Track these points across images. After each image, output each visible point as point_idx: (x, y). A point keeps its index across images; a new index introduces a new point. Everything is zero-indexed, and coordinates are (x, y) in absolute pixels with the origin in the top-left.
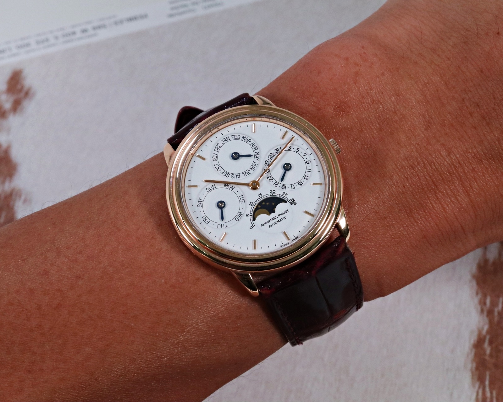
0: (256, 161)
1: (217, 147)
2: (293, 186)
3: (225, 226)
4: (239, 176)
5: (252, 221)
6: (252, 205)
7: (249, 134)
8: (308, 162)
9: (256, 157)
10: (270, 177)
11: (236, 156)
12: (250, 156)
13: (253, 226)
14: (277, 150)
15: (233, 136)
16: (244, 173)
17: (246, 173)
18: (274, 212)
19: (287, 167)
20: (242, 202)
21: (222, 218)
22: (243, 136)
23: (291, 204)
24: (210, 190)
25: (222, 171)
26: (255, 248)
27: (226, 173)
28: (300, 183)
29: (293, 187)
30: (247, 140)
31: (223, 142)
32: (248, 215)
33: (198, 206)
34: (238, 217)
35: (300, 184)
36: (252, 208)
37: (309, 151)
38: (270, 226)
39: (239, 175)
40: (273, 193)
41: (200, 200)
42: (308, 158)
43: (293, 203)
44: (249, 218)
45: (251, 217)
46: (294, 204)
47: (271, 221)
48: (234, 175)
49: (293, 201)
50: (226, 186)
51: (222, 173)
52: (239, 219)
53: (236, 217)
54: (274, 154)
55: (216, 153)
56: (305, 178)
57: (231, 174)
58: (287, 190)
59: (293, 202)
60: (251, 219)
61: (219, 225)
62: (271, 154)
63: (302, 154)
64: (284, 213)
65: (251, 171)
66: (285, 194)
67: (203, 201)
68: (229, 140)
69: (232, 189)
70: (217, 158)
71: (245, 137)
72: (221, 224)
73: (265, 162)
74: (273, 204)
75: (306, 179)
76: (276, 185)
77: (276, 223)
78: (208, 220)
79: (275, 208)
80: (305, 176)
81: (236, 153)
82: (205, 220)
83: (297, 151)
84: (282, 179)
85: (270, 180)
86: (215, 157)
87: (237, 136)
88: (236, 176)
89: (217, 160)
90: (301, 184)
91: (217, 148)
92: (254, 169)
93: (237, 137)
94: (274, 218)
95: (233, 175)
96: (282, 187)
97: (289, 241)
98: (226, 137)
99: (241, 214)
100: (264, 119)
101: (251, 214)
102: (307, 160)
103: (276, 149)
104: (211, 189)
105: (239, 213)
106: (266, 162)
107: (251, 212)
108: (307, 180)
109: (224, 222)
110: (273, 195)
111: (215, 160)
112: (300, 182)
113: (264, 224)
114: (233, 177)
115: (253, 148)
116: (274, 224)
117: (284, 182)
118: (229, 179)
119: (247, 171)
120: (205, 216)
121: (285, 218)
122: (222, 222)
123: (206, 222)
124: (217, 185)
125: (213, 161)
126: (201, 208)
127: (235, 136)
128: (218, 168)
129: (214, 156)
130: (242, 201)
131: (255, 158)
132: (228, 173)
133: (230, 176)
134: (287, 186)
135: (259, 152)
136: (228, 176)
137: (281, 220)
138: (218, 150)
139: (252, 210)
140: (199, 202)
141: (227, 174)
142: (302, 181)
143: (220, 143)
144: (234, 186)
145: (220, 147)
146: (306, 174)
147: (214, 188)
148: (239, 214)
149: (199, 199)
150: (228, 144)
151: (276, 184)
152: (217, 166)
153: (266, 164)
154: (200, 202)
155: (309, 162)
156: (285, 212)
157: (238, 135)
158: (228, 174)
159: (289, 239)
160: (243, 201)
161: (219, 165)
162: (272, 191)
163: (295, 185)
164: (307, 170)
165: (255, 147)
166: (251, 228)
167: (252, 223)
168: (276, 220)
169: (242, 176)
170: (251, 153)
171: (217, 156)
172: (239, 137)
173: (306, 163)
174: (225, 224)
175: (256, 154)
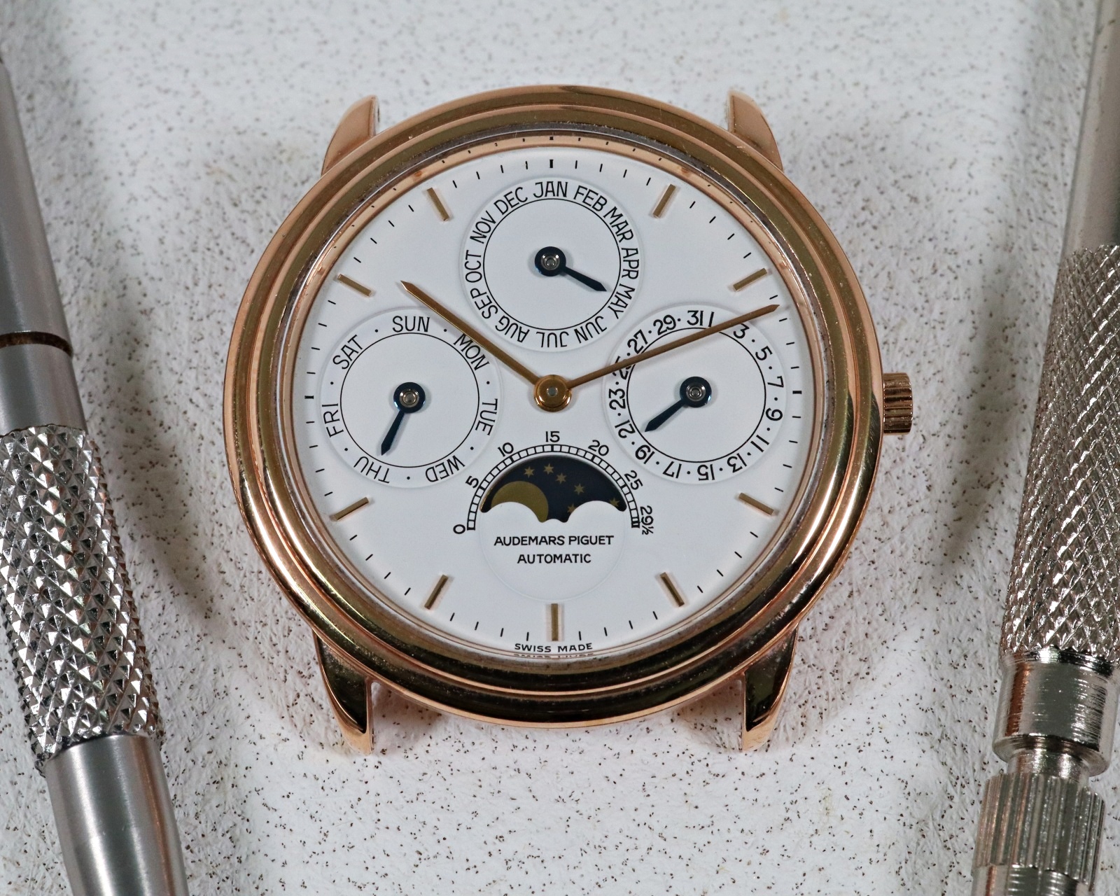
0: (607, 313)
1: (509, 197)
2: (677, 463)
3: (381, 476)
5: (474, 508)
6: (507, 455)
7: (637, 213)
8: (772, 415)
9: (614, 300)
10: (620, 393)
11: (551, 262)
12: (597, 286)
13: (469, 529)
14: (698, 315)
15: (581, 190)
16: (547, 333)
17: (552, 337)
18: (564, 518)
19: (694, 393)
20: (482, 426)
21: (386, 446)
22: (615, 209)
23: (635, 524)
24: (405, 330)
25: (481, 286)
26: (429, 605)
27: (486, 301)
28: (705, 472)
29: (674, 469)
30: (621, 230)
31: (539, 194)
32: (474, 483)
33: (337, 360)
34: (441, 468)
35: (703, 470)
36: (502, 466)
37: (796, 380)
38: (522, 558)
39: (525, 329)
40: (597, 453)
41: (352, 345)
42: (781, 399)
43: (641, 524)
44: (471, 490)
45: (480, 492)
46: (641, 529)
47: (533, 544)
48: (512, 321)
49: (645, 515)
50: (462, 344)
51: (475, 293)
52: (439, 476)
53: (434, 465)
54: (679, 326)
55: (497, 216)
56: (732, 462)
57: (501, 314)
58: (649, 472)
59: (643, 522)
60: (477, 500)
61: (364, 462)
62: (668, 320)
63: (771, 377)
64: (594, 541)
65: (571, 339)
66: (632, 480)
67: (360, 351)
68: (561, 196)
69: (473, 366)
70: (488, 235)
71: (621, 215)
72: (371, 460)
73: (635, 336)
74: (579, 489)
75: (734, 465)
76: (623, 433)
77: (549, 559)
78: (339, 426)
79: (577, 505)
80: (734, 455)
81: (556, 252)
82: (329, 418)
83: (761, 355)
84: (654, 425)
85: (614, 405)
86: (483, 228)
87: (596, 198)
88: (514, 327)
89: (485, 240)
90: (706, 474)
91: (510, 203)
92: (586, 339)
93: (593, 202)
94: (552, 540)
95: (505, 321)
96: (640, 449)
97: (553, 646)
98: (559, 183)
99: (455, 463)
100: (712, 189)
101: (485, 485)
102: (771, 405)
103: (696, 312)
104: (410, 327)
105: (451, 457)
106: (639, 335)
107: (490, 478)
108: (734, 471)
109: (384, 458)
110: (592, 460)
111: (479, 236)
112: (708, 464)
113: (507, 542)
114: (501, 327)
115: (625, 265)
116: (537, 558)
117: (653, 437)
118: (487, 327)
119: (557, 333)
120: (338, 408)
121: (588, 558)
122: (379, 456)
123: (330, 426)
124: (437, 326)
125: (472, 238)
126: (339, 372)
127: (591, 195)
128: (474, 271)
129: (484, 221)
130: (484, 422)
131: (609, 304)
132: (494, 303)
133: (496, 317)
134: (657, 456)
135: (633, 290)
136: (486, 314)
137: (568, 558)
138: (510, 209)
139: (495, 472)
140: (345, 349)
141: (491, 305)
142: (716, 465)
143: (530, 189)
144: (490, 356)
145: (521, 204)
146: (742, 452)
147: (422, 330)
148: (449, 461)
149: (352, 339)
150: (551, 206)
151: (625, 429)
152: (473, 263)
153: (632, 343)
154: (349, 352)
155: (777, 415)
156: (600, 540)
157: (601, 194)
158: (493, 310)
159: (555, 638)
160: (486, 424)
161: (481, 260)
162: (597, 445)
163: (685, 467)
164: (754, 439)
165: (631, 265)
166: (459, 529)
167: (472, 516)
168: (553, 549)
169: (533, 339)
170: (608, 279)
171: (493, 226)
172: (602, 202)
173: (766, 412)
174: (384, 468)
175: (621, 290)
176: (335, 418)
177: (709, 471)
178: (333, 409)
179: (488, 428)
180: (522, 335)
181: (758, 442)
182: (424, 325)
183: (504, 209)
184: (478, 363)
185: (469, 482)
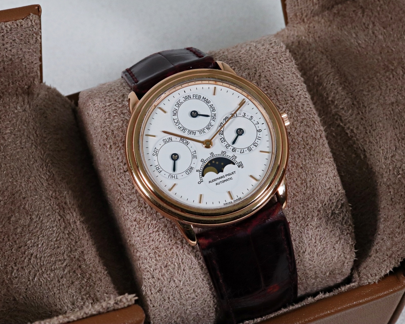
0: (212, 121)
2: (242, 150)
3: (176, 177)
5: (201, 177)
6: (203, 162)
7: (209, 96)
9: (212, 118)
10: (223, 139)
11: (194, 114)
12: (207, 116)
13: (202, 182)
15: (194, 95)
16: (200, 131)
18: (222, 171)
19: (240, 132)
20: (194, 158)
21: (174, 170)
22: (204, 97)
23: (239, 167)
25: (180, 126)
26: (200, 202)
28: (250, 149)
29: (242, 151)
30: (207, 101)
31: (184, 100)
33: (154, 155)
34: (189, 170)
35: (249, 149)
36: (203, 165)
37: (262, 121)
38: (217, 184)
39: (194, 132)
40: (223, 154)
41: (156, 150)
42: (260, 127)
44: (198, 173)
45: (201, 173)
46: (241, 167)
47: (218, 180)
50: (181, 140)
51: (179, 128)
52: (189, 172)
53: (187, 171)
55: (177, 108)
56: (255, 145)
57: (187, 130)
58: (237, 154)
59: (240, 165)
60: (201, 175)
61: (170, 176)
62: (227, 118)
63: (255, 123)
64: (231, 174)
65: (206, 130)
66: (234, 157)
67: (158, 151)
68: (190, 98)
70: (177, 113)
71: (206, 98)
72: (172, 175)
74: (222, 164)
77: (223, 182)
78: (161, 170)
79: (224, 168)
80: (254, 143)
81: (195, 112)
82: (158, 169)
83: (251, 118)
84: (234, 143)
85: (223, 141)
86: (175, 112)
87: (198, 96)
88: (192, 132)
89: (177, 115)
91: (179, 104)
92: (210, 129)
94: (222, 177)
95: (189, 132)
96: (233, 149)
97: (232, 201)
98: (188, 96)
99: (192, 168)
100: (224, 84)
101: (201, 170)
102: (258, 129)
104: (168, 141)
105: (190, 167)
106: (222, 124)
107: (201, 169)
108: (256, 147)
109: (175, 173)
110: (223, 156)
111: (175, 114)
112: (249, 147)
113: (212, 181)
114: (189, 133)
115: (211, 109)
116: (220, 183)
117: (235, 146)
118: (186, 134)
119: (203, 130)
120: (159, 166)
121: (232, 178)
122: (174, 173)
123: (159, 170)
124: (174, 138)
125: (173, 115)
126: (155, 157)
128: (177, 123)
129: (174, 110)
130: (194, 157)
133: (187, 132)
134: (237, 150)
135: (216, 114)
136: (184, 132)
137: (227, 180)
138: (179, 106)
139: (202, 167)
141: (184, 129)
142: (251, 147)
143: (182, 100)
144: (189, 141)
145: (181, 103)
146: (256, 142)
147: (171, 141)
149: (155, 148)
150: (188, 102)
151: (227, 146)
152: (176, 121)
153: (221, 126)
154: (156, 152)
155: (260, 131)
156: (233, 173)
158: (185, 130)
159: (232, 199)
161: (177, 119)
162: (223, 152)
163: (245, 150)
164: (257, 138)
165: (213, 109)
166: (199, 183)
167: (201, 179)
168: (223, 179)
169: (197, 133)
170: (209, 114)
171: (177, 111)
172: (200, 97)
173: (257, 131)
174: (176, 175)
175: (213, 115)
179: (196, 157)
180: (194, 133)
181: (258, 138)
182: (171, 139)
184: (187, 143)
185: (197, 171)
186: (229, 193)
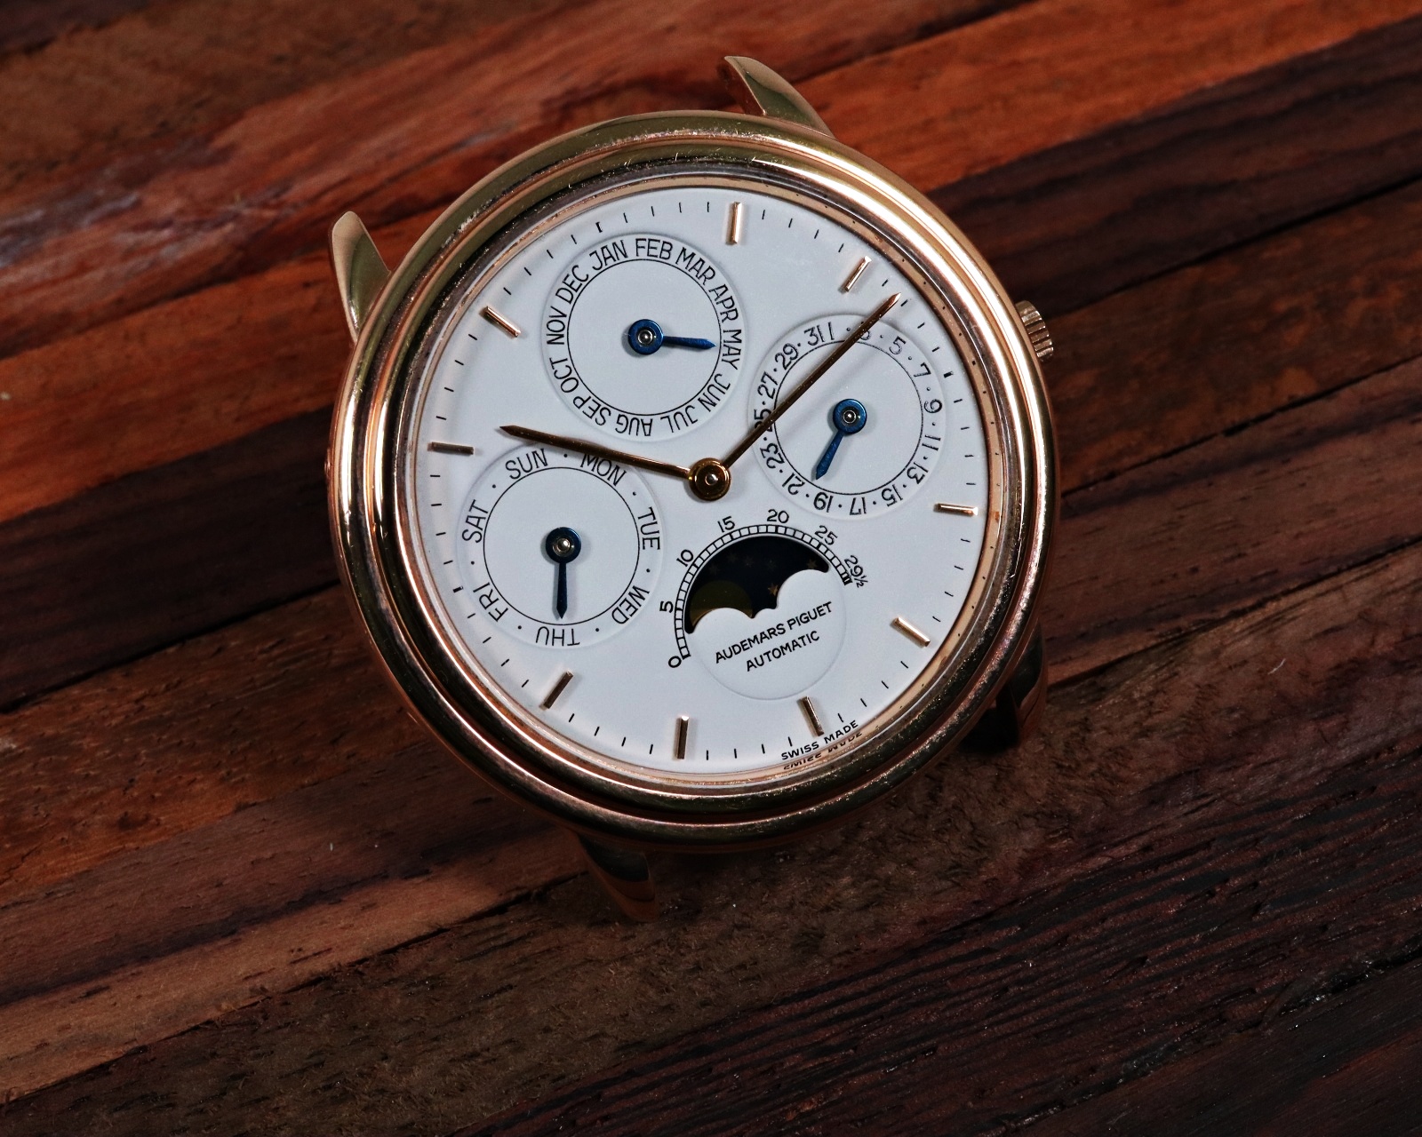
0: (723, 368)
1: (569, 281)
2: (859, 498)
3: (568, 640)
4: (647, 428)
5: (680, 633)
6: (689, 564)
7: (709, 245)
8: (931, 407)
9: (725, 351)
10: (772, 449)
11: (646, 339)
12: (700, 345)
13: (684, 657)
14: (816, 332)
15: (640, 243)
16: (671, 415)
17: (679, 417)
18: (772, 604)
19: (847, 419)
20: (648, 543)
21: (561, 606)
22: (684, 250)
23: (846, 581)
24: (523, 474)
25: (582, 392)
26: (680, 754)
27: (595, 407)
28: (890, 495)
29: (859, 505)
30: (698, 267)
31: (598, 266)
32: (669, 607)
33: (467, 535)
34: (626, 605)
35: (888, 495)
36: (688, 578)
38: (750, 665)
39: (647, 420)
40: (778, 523)
41: (475, 512)
42: (935, 387)
43: (853, 578)
44: (668, 616)
45: (679, 614)
46: (855, 582)
47: (755, 645)
48: (630, 417)
49: (853, 566)
50: (589, 463)
51: (579, 402)
52: (627, 615)
53: (617, 605)
54: (801, 351)
55: (566, 308)
56: (912, 473)
57: (615, 414)
58: (836, 518)
59: (852, 574)
60: (679, 624)
61: (544, 632)
62: (788, 349)
63: (914, 368)
64: (813, 615)
65: (698, 411)
66: (825, 536)
67: (487, 516)
68: (622, 258)
69: (612, 482)
70: (565, 332)
71: (693, 255)
72: (550, 628)
73: (762, 380)
75: (915, 477)
76: (793, 489)
77: (777, 653)
78: (501, 605)
79: (779, 583)
80: (911, 465)
81: (646, 325)
82: (487, 601)
83: (896, 348)
84: (822, 468)
85: (773, 463)
86: (556, 326)
87: (659, 245)
88: (635, 422)
89: (564, 340)
90: (892, 497)
91: (572, 287)
92: (714, 405)
93: (657, 248)
94: (772, 632)
95: (623, 420)
96: (817, 499)
97: (820, 740)
98: (614, 244)
99: (638, 593)
101: (680, 604)
102: (927, 398)
103: (812, 329)
104: (527, 467)
105: (631, 589)
106: (766, 378)
107: (682, 595)
108: (918, 482)
109: (565, 620)
110: (776, 532)
111: (556, 338)
112: (890, 486)
113: (728, 654)
114: (621, 428)
115: (721, 308)
116: (765, 657)
117: (827, 481)
118: (607, 435)
119: (682, 410)
120: (491, 587)
121: (815, 636)
122: (559, 620)
123: (492, 609)
124: (554, 458)
125: (549, 342)
126: (474, 548)
128: (567, 378)
129: (554, 319)
130: (649, 538)
131: (721, 357)
132: (603, 405)
133: (612, 420)
134: (837, 499)
135: (739, 331)
136: (601, 421)
137: (795, 644)
138: (576, 295)
139: (685, 586)
140: (471, 520)
141: (600, 409)
142: (898, 483)
143: (587, 266)
144: (623, 468)
145: (584, 284)
146: (918, 459)
147: (542, 466)
148: (630, 594)
149: (472, 506)
150: (616, 274)
151: (793, 484)
152: (562, 370)
153: (763, 390)
154: (474, 521)
155: (936, 406)
156: (818, 611)
157: (662, 239)
158: (605, 413)
159: (818, 731)
160: (651, 539)
161: (569, 363)
162: (775, 515)
163: (869, 498)
164: (924, 440)
165: (726, 305)
166: (675, 662)
167: (682, 643)
168: (778, 641)
169: (660, 426)
170: (709, 332)
171: (565, 320)
172: (667, 248)
173: (923, 407)
174: (568, 630)
175: (727, 337)
176: (493, 599)
177: (893, 492)
178: (486, 591)
179: (655, 542)
181: (928, 442)
182: (540, 459)
183: (568, 296)
184: (615, 478)
185: (663, 608)
186: (805, 704)
